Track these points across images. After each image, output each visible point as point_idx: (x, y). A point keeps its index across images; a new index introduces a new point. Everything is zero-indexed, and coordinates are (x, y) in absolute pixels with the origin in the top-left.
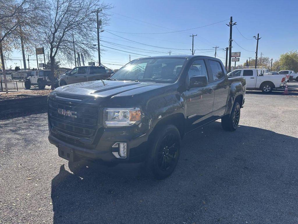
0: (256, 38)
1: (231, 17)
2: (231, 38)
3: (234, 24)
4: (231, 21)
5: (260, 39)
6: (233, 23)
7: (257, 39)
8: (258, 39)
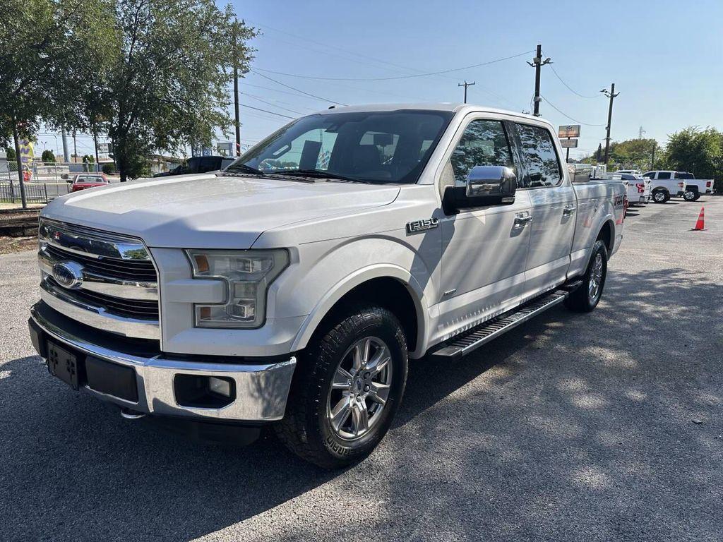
0: (607, 94)
1: (539, 47)
2: (537, 94)
3: (547, 62)
4: (539, 56)
5: (616, 95)
6: (543, 59)
7: (610, 95)
8: (613, 96)
